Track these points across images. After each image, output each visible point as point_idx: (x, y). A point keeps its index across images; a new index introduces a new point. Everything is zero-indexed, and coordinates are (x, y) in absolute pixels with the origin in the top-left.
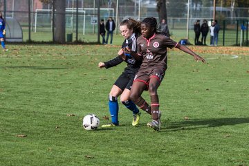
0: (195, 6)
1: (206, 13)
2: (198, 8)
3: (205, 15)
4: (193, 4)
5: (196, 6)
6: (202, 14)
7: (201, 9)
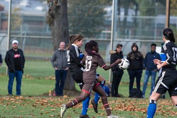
0: (122, 13)
1: (147, 29)
2: (130, 19)
3: (144, 33)
4: (119, 10)
5: (126, 14)
6: (139, 30)
7: (135, 20)
